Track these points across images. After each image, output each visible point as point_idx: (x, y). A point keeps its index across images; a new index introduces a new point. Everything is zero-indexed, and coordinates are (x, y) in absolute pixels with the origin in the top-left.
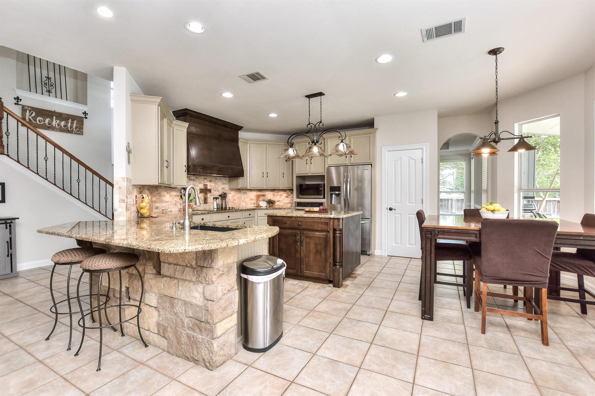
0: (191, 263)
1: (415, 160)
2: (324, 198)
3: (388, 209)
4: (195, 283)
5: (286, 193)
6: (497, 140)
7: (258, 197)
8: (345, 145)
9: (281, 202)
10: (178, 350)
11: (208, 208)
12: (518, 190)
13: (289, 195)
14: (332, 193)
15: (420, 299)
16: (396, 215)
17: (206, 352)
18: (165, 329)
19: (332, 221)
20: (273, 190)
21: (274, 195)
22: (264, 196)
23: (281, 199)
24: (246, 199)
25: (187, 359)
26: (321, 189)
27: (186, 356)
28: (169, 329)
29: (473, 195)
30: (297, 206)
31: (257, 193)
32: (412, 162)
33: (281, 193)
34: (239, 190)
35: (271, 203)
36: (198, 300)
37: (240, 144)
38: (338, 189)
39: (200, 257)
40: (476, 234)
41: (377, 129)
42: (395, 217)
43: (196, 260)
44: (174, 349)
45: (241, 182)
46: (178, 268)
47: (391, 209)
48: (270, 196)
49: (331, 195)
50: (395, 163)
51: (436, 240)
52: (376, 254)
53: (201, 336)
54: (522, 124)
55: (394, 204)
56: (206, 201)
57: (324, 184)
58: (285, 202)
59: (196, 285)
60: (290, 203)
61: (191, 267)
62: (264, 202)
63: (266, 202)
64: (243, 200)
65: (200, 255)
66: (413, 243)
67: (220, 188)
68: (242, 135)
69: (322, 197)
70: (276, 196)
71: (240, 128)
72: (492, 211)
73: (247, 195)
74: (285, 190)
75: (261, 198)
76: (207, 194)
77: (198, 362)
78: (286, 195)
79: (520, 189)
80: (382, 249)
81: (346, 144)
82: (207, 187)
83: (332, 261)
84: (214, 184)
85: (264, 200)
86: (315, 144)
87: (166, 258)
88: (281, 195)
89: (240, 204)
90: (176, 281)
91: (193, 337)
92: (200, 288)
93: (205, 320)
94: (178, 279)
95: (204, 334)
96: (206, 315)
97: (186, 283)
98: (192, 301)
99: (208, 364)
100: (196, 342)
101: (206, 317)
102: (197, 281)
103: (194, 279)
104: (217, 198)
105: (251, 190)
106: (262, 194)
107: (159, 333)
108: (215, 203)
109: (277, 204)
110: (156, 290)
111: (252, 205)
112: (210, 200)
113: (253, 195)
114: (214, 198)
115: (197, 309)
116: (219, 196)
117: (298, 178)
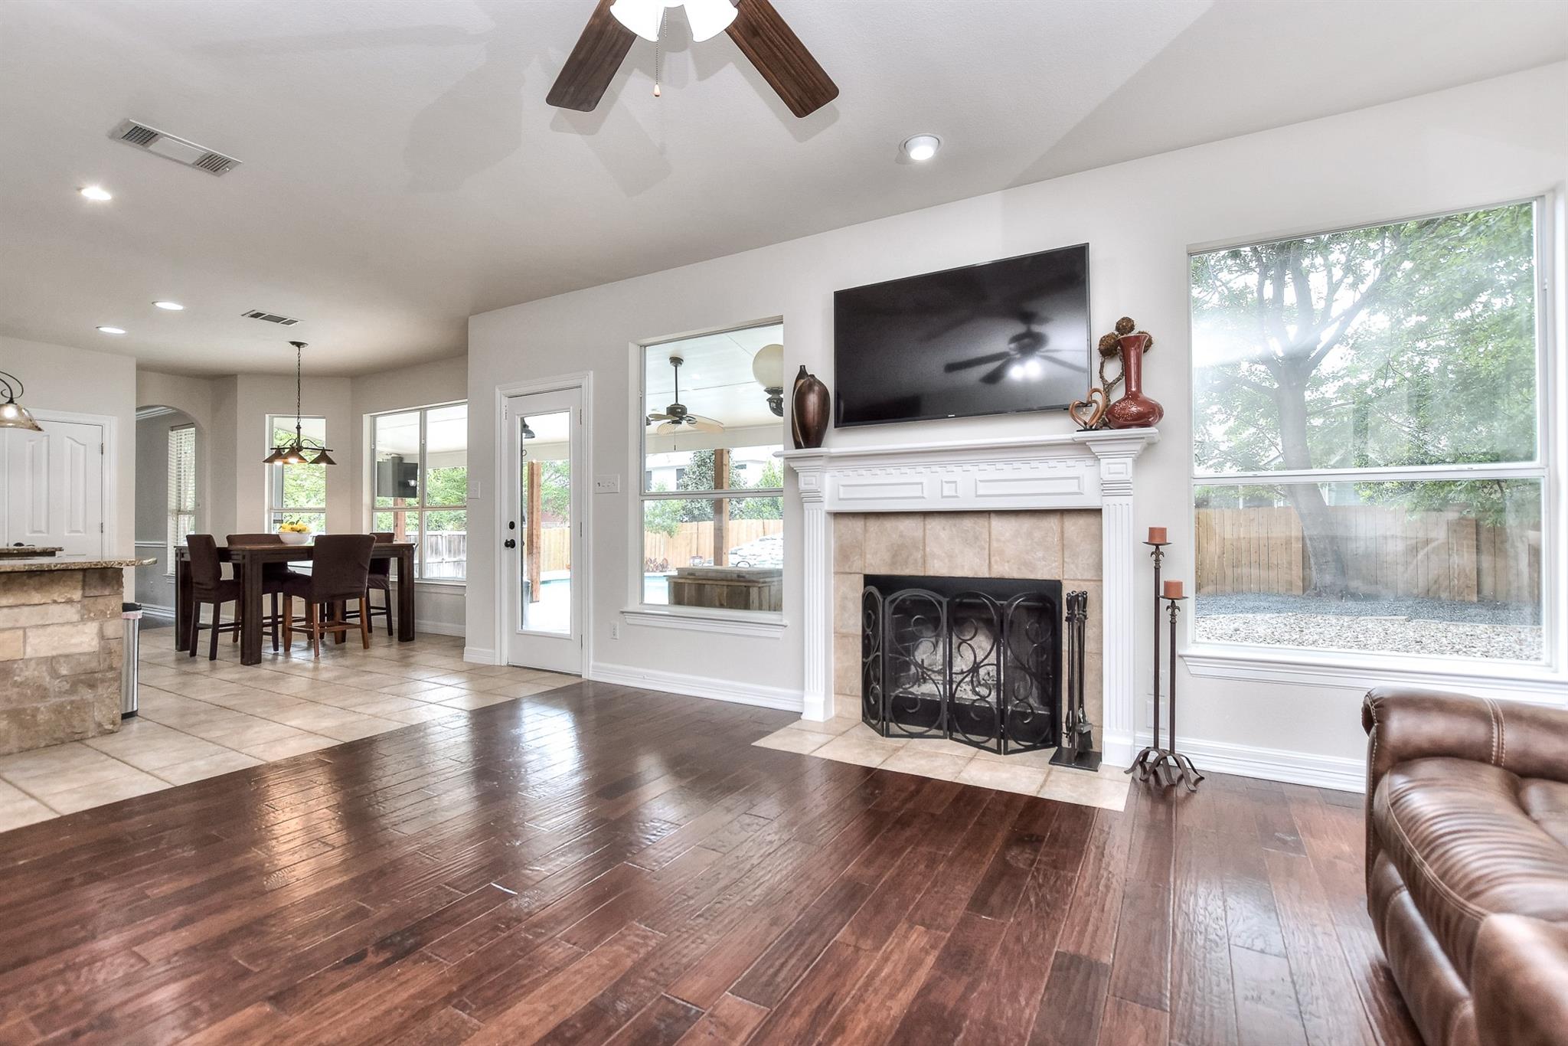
0: (69, 596)
1: (85, 445)
4: (77, 624)
17: (104, 713)
32: (78, 449)
36: (86, 646)
39: (94, 584)
43: (84, 589)
50: (32, 447)
53: (92, 695)
59: (80, 626)
61: (70, 602)
65: (92, 581)
79: (271, 509)
90: (21, 632)
91: (72, 702)
92: (92, 628)
93: (106, 666)
94: (24, 629)
95: (100, 689)
96: (108, 660)
97: (49, 630)
98: (67, 651)
99: (110, 727)
100: (80, 707)
101: (107, 663)
102: (82, 620)
103: (76, 617)
115: (84, 659)
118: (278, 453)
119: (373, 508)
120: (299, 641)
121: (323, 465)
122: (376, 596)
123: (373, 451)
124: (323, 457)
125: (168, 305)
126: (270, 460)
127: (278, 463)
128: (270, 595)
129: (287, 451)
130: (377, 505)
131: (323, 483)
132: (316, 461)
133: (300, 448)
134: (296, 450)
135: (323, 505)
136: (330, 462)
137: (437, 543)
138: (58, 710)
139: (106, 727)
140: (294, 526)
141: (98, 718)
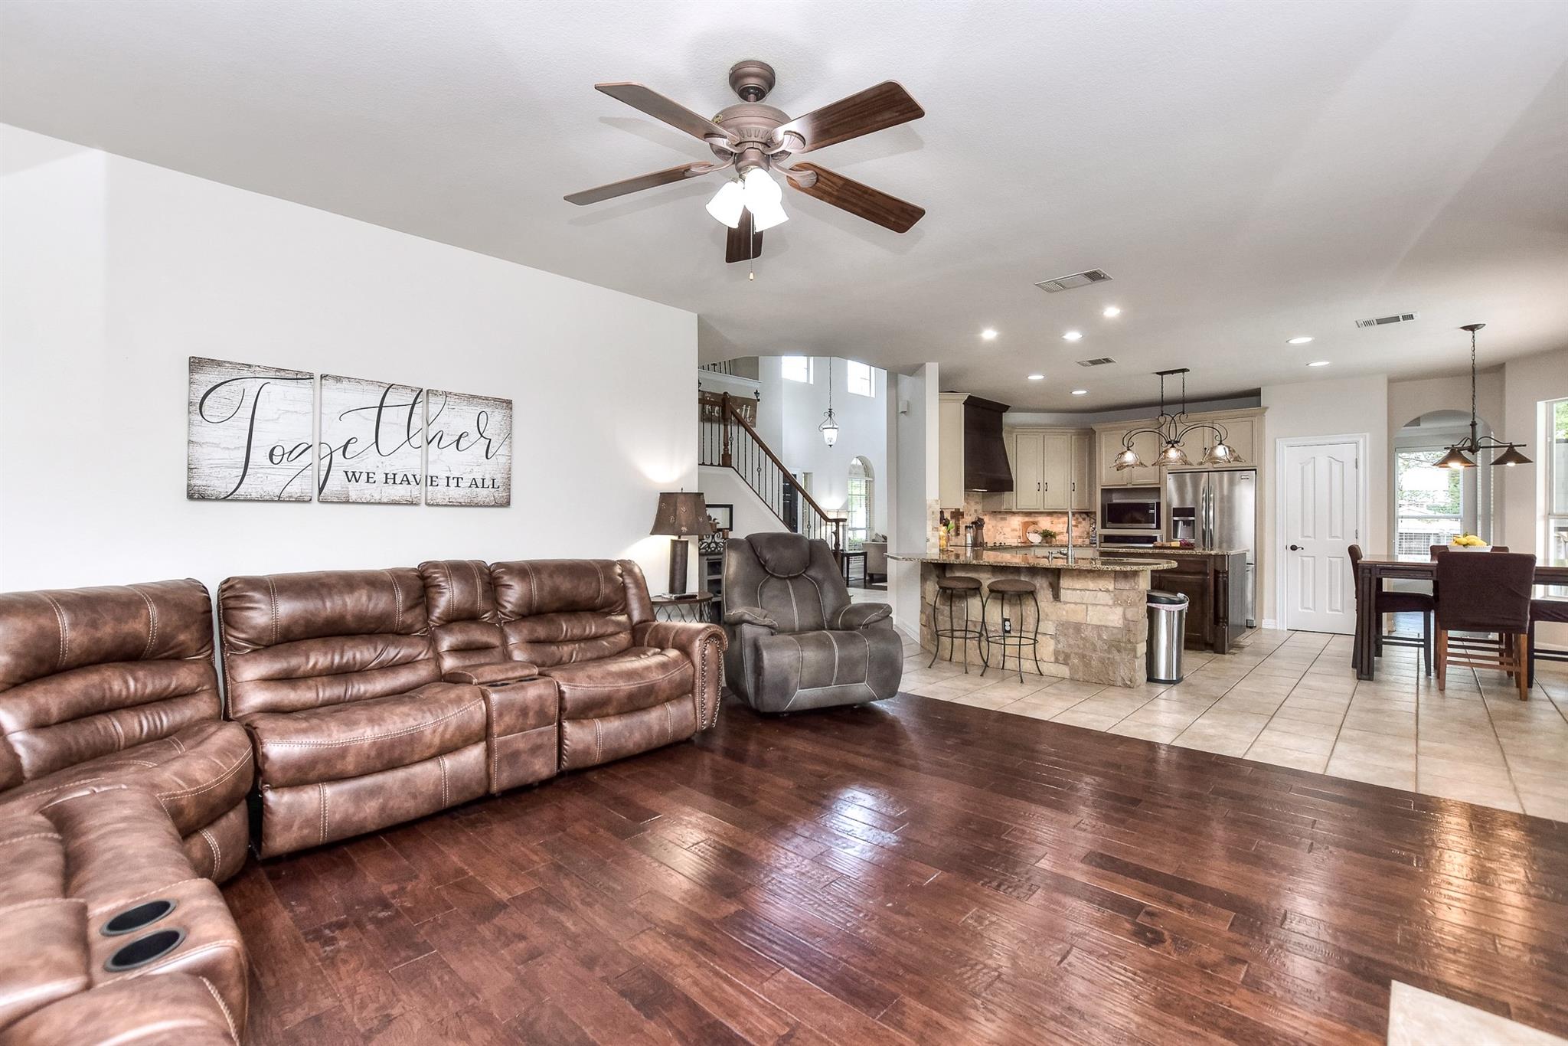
0: (1107, 587)
1: (1342, 462)
2: (1158, 527)
3: (1289, 547)
4: (1111, 606)
6: (1474, 448)
7: (1026, 525)
8: (1227, 450)
9: (1064, 534)
10: (1086, 675)
11: (960, 545)
12: (1545, 516)
13: (1080, 523)
15: (1354, 666)
16: (1304, 559)
18: (1067, 656)
19: (1212, 560)
20: (1050, 514)
21: (1052, 523)
22: (1034, 523)
24: (1004, 529)
25: (1102, 681)
26: (1151, 511)
28: (1073, 655)
29: (1479, 523)
30: (1105, 542)
31: (1023, 518)
32: (1336, 467)
33: (1065, 519)
34: (995, 513)
35: (1047, 536)
36: (1116, 623)
37: (1005, 434)
40: (1431, 571)
41: (1266, 408)
42: (1303, 561)
43: (1114, 583)
44: (1080, 675)
45: (1008, 500)
46: (1087, 594)
47: (1294, 548)
48: (1045, 523)
49: (1176, 522)
50: (1302, 468)
51: (1379, 583)
52: (1263, 626)
54: (1553, 403)
55: (1300, 539)
56: (958, 533)
57: (1159, 504)
59: (1113, 608)
60: (1080, 537)
61: (1108, 591)
62: (1036, 534)
63: (1039, 534)
64: (1000, 530)
66: (1339, 608)
67: (973, 511)
68: (1009, 418)
69: (1154, 526)
70: (1056, 523)
71: (1006, 408)
72: (1464, 545)
73: (1007, 522)
74: (1071, 514)
75: (1031, 528)
76: (960, 521)
77: (1113, 682)
78: (1073, 523)
79: (1549, 514)
80: (1275, 618)
81: (1229, 448)
82: (960, 509)
83: (1212, 617)
84: (966, 504)
85: (1036, 532)
86: (1173, 446)
87: (1069, 584)
88: (1065, 523)
89: (994, 536)
90: (1084, 606)
91: (1109, 659)
92: (1119, 611)
93: (1127, 639)
94: (1087, 604)
95: (1124, 654)
96: (1128, 635)
97: (1099, 607)
98: (1107, 624)
99: (1128, 683)
100: (1113, 663)
102: (1114, 604)
103: (1111, 602)
104: (970, 527)
105: (1013, 513)
106: (1031, 520)
107: (1057, 661)
108: (969, 536)
109: (1057, 538)
110: (1054, 618)
111: (1016, 541)
112: (962, 530)
113: (1016, 522)
114: (966, 527)
115: (1115, 631)
116: (973, 523)
117: (1106, 492)
138: (1102, 661)
141: (1122, 674)
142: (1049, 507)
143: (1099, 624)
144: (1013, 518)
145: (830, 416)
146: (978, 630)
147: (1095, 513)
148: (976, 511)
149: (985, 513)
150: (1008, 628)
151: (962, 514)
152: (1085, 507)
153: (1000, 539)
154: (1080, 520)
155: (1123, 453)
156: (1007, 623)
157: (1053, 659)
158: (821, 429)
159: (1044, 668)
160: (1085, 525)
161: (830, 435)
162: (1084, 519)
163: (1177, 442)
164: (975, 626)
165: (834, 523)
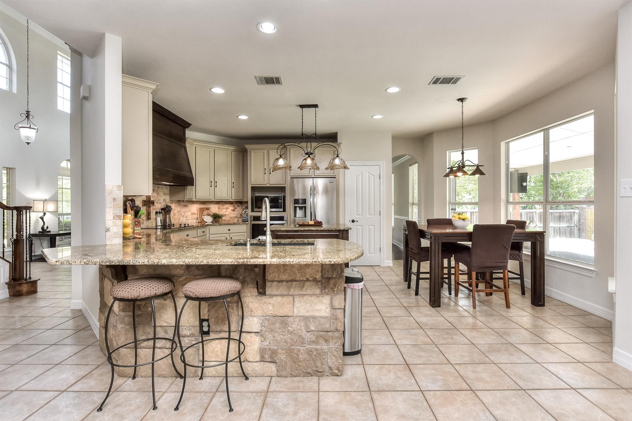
0: (314, 276)
1: (374, 175)
2: (285, 211)
3: (351, 221)
4: (319, 296)
5: (233, 205)
7: (202, 211)
9: (227, 216)
10: (293, 370)
11: (151, 226)
13: (236, 208)
14: (297, 205)
17: (333, 361)
18: (274, 353)
20: (218, 203)
21: (219, 208)
22: (208, 209)
23: (227, 213)
24: (186, 213)
25: (309, 374)
26: (279, 201)
27: (306, 372)
28: (279, 351)
31: (200, 205)
32: (371, 177)
33: (227, 206)
34: (180, 202)
35: (216, 218)
36: (323, 312)
37: (188, 145)
38: (304, 201)
39: (327, 269)
41: (340, 144)
42: (358, 228)
43: (322, 272)
44: (288, 370)
45: (190, 192)
46: (294, 284)
47: (353, 221)
48: (214, 209)
49: (295, 208)
50: (357, 177)
53: (326, 347)
54: (451, 152)
55: (356, 216)
56: (149, 217)
57: (284, 197)
58: (231, 216)
59: (320, 297)
60: (236, 217)
61: (315, 280)
62: (209, 217)
63: (211, 216)
64: (183, 214)
65: (327, 267)
67: (162, 200)
68: (189, 134)
69: (282, 210)
70: (222, 209)
71: (188, 125)
72: (463, 219)
73: (188, 208)
74: (231, 203)
75: (206, 212)
76: (150, 208)
77: (322, 373)
78: (232, 208)
82: (150, 199)
84: (156, 194)
85: (209, 215)
86: (309, 156)
87: (275, 276)
88: (227, 208)
89: (179, 219)
90: (291, 298)
91: (316, 350)
92: (327, 300)
93: (334, 329)
94: (293, 296)
95: (331, 344)
96: (335, 324)
97: (305, 298)
98: (314, 314)
99: (336, 371)
100: (320, 354)
101: (335, 326)
102: (322, 294)
103: (318, 292)
104: (160, 213)
105: (192, 202)
106: (205, 207)
107: (263, 360)
108: (159, 219)
109: (223, 218)
110: (260, 313)
111: (195, 221)
112: (153, 215)
113: (195, 208)
114: (157, 213)
115: (322, 321)
116: (162, 209)
117: (254, 189)
118: (452, 171)
119: (508, 202)
120: (463, 292)
121: (477, 176)
122: (512, 265)
123: (507, 165)
124: (478, 171)
125: (394, 90)
126: (447, 175)
127: (452, 177)
128: (447, 259)
129: (456, 168)
130: (511, 200)
131: (477, 187)
132: (473, 174)
133: (464, 166)
134: (461, 168)
135: (477, 200)
136: (482, 173)
137: (533, 216)
138: (310, 353)
139: (334, 371)
140: (461, 216)
141: (330, 364)
142: (218, 198)
143: (308, 314)
144: (193, 205)
145: (28, 117)
146: (170, 336)
147: (247, 202)
148: (164, 200)
149: (172, 202)
150: (205, 329)
151: (153, 203)
152: (240, 198)
153: (183, 221)
154: (236, 206)
155: (278, 159)
156: (205, 324)
157: (258, 359)
158: (16, 128)
159: (249, 368)
160: (239, 210)
161: (27, 133)
162: (238, 206)
163: (312, 154)
164: (166, 332)
165: (15, 212)
